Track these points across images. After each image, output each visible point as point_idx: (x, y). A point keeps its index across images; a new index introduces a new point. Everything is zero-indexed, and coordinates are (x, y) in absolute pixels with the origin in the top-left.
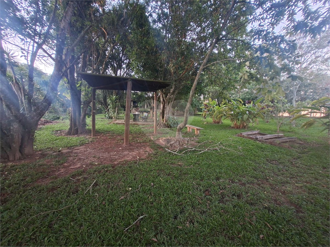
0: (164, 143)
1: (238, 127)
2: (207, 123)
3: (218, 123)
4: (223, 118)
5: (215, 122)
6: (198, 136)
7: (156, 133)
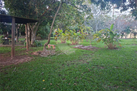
0: (37, 54)
1: (74, 44)
2: (58, 43)
3: (64, 43)
4: (66, 40)
5: (62, 42)
6: (55, 49)
7: (28, 50)
